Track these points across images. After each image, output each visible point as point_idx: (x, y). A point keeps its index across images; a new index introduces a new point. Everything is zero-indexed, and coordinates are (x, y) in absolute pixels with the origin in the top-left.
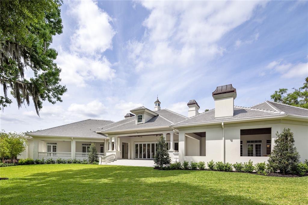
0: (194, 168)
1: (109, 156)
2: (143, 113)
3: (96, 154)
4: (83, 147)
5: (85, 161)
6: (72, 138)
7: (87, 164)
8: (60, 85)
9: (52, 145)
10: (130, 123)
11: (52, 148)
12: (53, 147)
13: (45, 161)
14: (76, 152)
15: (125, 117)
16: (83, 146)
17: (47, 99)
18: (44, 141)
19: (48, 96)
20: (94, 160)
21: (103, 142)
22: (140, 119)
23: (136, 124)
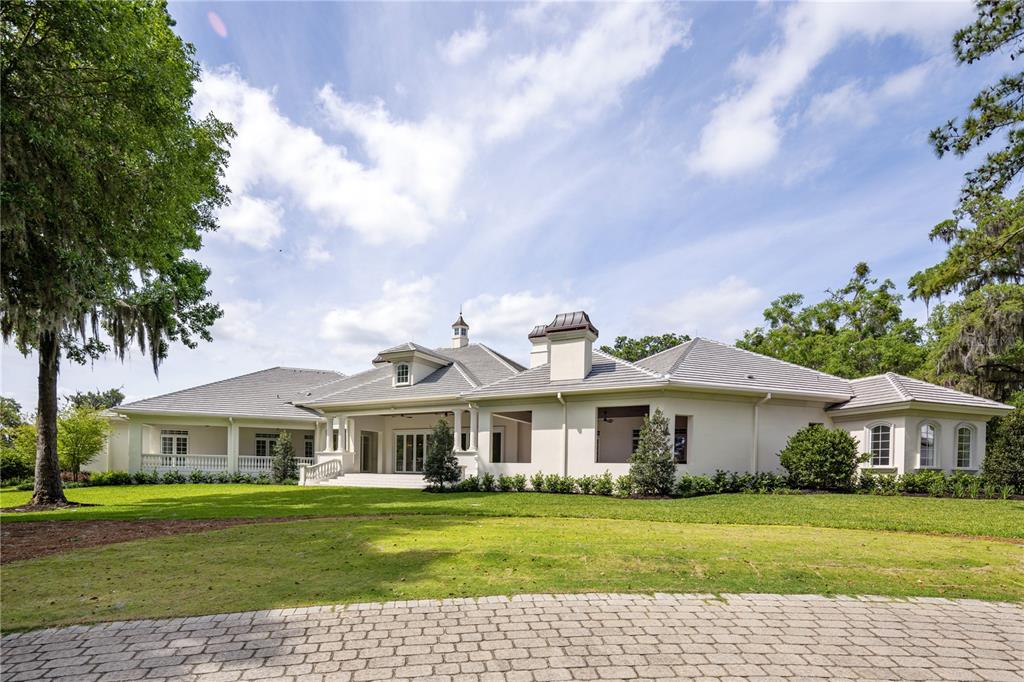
0: (505, 488)
1: (325, 464)
2: (410, 359)
3: (292, 460)
4: (258, 442)
5: (262, 477)
6: (231, 419)
7: (268, 484)
8: (208, 304)
9: (175, 437)
10: (379, 383)
11: (175, 443)
12: (177, 439)
13: (160, 476)
14: (240, 454)
15: (375, 362)
16: (258, 439)
17: (179, 336)
18: (153, 425)
19: (183, 331)
20: (287, 474)
21: (312, 428)
22: (403, 373)
23: (394, 385)
